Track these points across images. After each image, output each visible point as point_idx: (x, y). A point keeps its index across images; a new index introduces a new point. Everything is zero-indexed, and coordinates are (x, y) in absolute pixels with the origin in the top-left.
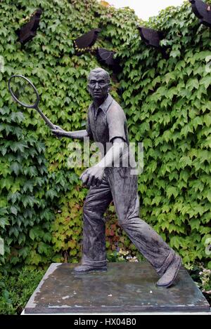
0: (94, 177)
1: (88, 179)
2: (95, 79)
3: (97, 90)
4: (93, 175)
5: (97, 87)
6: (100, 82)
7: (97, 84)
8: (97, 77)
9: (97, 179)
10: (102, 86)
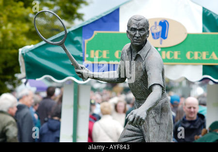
0: (139, 117)
1: (134, 118)
2: (136, 27)
3: (138, 37)
4: (138, 115)
5: (137, 35)
6: (140, 30)
7: (138, 32)
8: (138, 25)
9: (141, 119)
10: (142, 34)
